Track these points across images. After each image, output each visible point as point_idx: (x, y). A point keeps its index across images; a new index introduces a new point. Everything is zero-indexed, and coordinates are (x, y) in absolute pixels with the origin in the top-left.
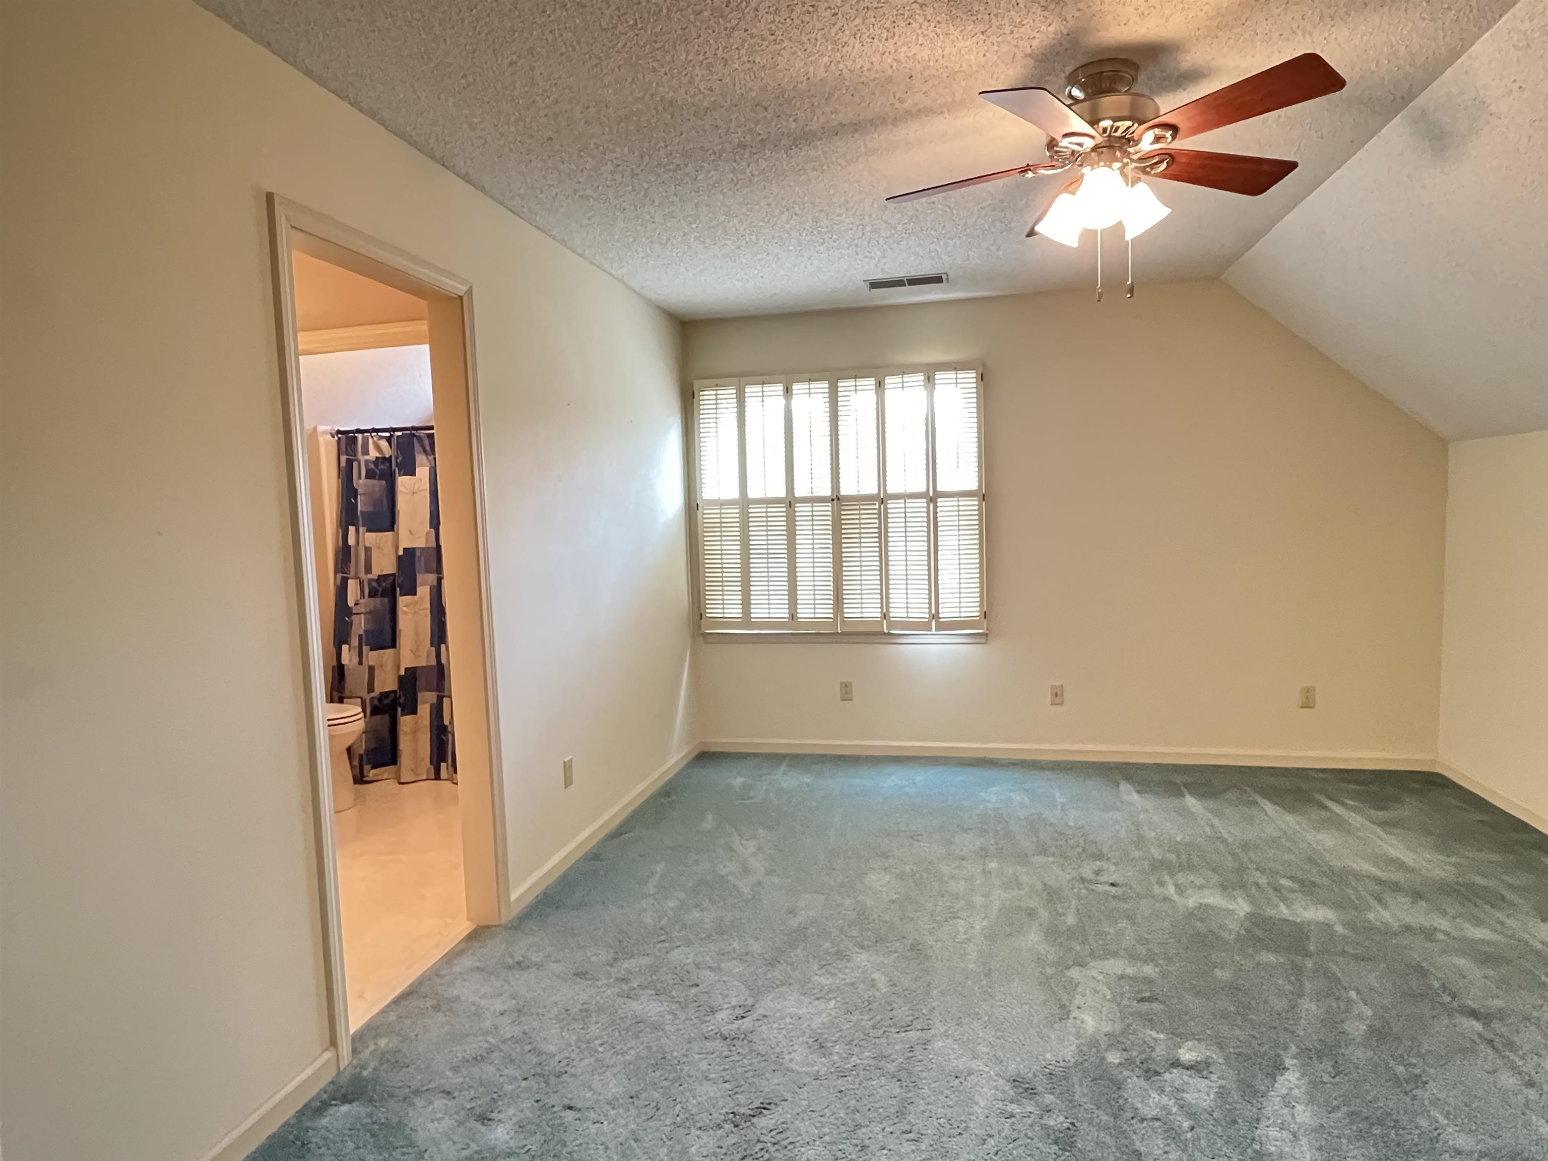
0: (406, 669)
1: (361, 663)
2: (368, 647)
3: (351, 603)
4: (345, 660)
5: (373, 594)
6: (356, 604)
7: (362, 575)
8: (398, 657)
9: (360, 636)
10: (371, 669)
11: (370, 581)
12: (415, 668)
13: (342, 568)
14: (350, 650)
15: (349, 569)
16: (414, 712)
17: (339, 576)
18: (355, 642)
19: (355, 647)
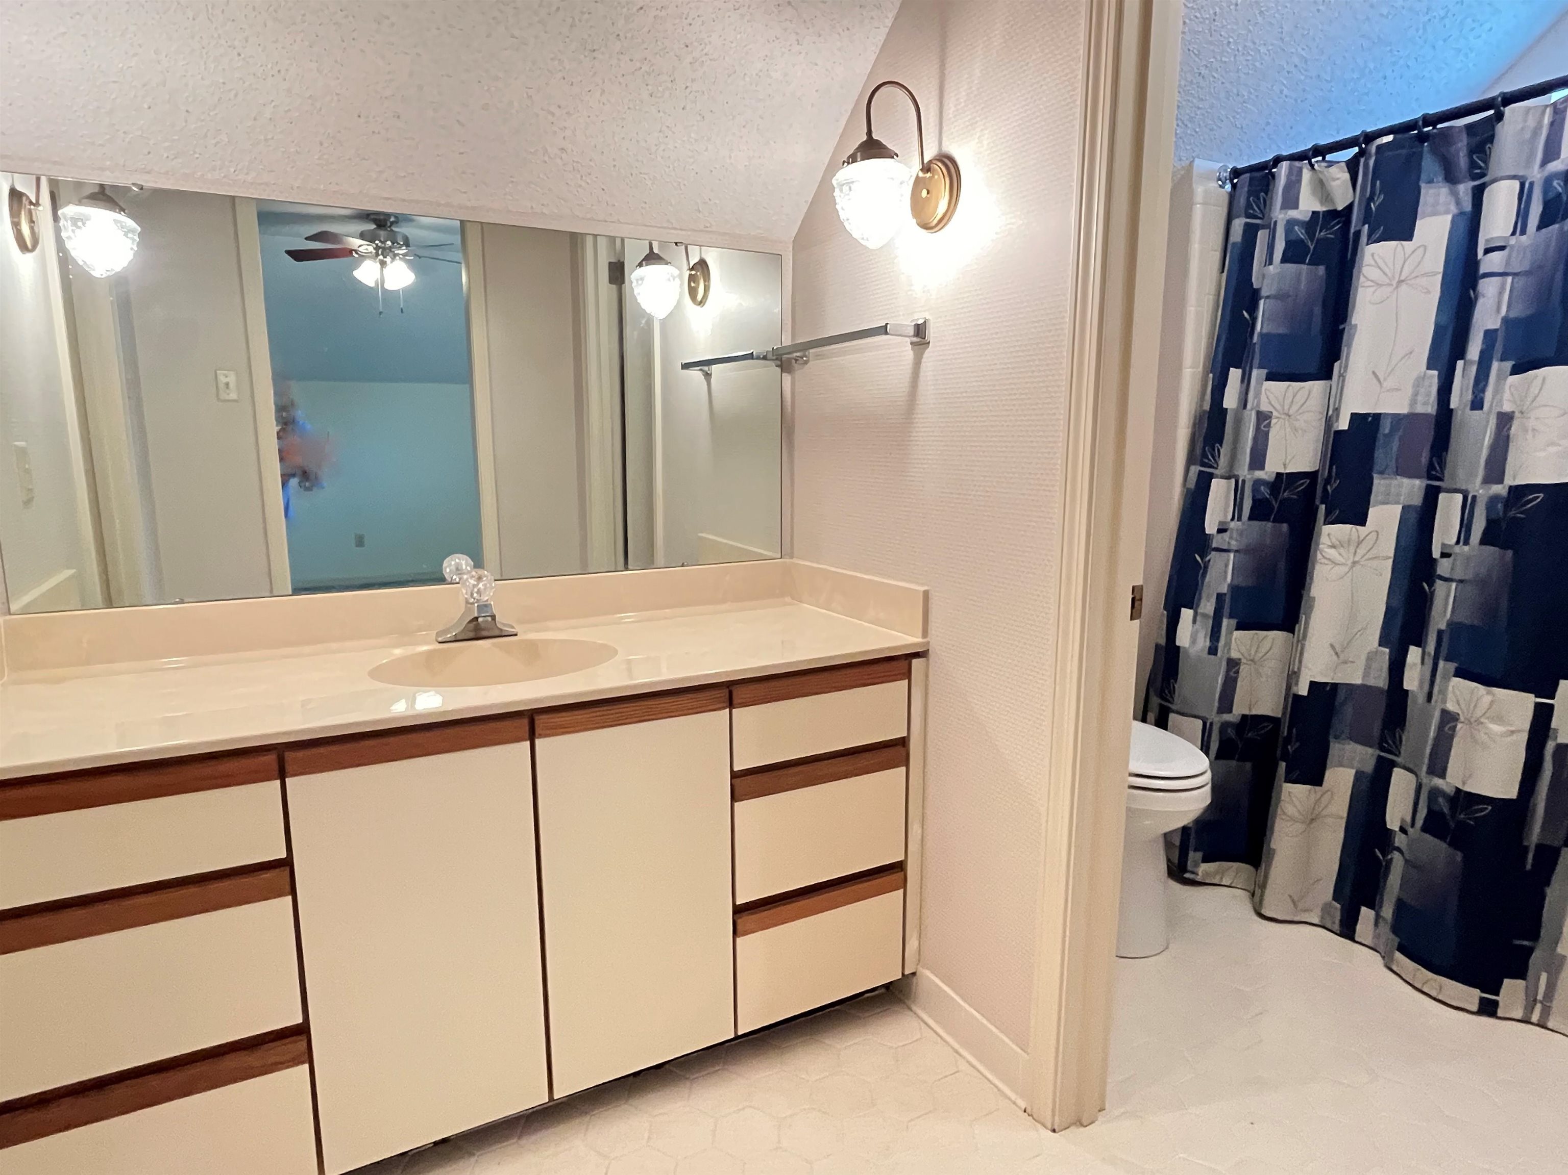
0: (1313, 685)
1: (1213, 651)
2: (1234, 622)
3: (1210, 527)
4: (1183, 638)
5: (1260, 511)
6: (1221, 531)
7: (1243, 471)
8: (1296, 654)
9: (1220, 597)
10: (1233, 665)
11: (1257, 483)
12: (1335, 686)
13: (1204, 455)
14: (1194, 621)
15: (1216, 456)
16: (1316, 779)
17: (1195, 469)
18: (1208, 606)
19: (1205, 616)
